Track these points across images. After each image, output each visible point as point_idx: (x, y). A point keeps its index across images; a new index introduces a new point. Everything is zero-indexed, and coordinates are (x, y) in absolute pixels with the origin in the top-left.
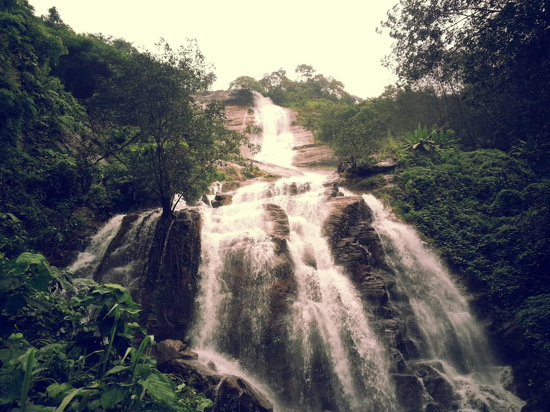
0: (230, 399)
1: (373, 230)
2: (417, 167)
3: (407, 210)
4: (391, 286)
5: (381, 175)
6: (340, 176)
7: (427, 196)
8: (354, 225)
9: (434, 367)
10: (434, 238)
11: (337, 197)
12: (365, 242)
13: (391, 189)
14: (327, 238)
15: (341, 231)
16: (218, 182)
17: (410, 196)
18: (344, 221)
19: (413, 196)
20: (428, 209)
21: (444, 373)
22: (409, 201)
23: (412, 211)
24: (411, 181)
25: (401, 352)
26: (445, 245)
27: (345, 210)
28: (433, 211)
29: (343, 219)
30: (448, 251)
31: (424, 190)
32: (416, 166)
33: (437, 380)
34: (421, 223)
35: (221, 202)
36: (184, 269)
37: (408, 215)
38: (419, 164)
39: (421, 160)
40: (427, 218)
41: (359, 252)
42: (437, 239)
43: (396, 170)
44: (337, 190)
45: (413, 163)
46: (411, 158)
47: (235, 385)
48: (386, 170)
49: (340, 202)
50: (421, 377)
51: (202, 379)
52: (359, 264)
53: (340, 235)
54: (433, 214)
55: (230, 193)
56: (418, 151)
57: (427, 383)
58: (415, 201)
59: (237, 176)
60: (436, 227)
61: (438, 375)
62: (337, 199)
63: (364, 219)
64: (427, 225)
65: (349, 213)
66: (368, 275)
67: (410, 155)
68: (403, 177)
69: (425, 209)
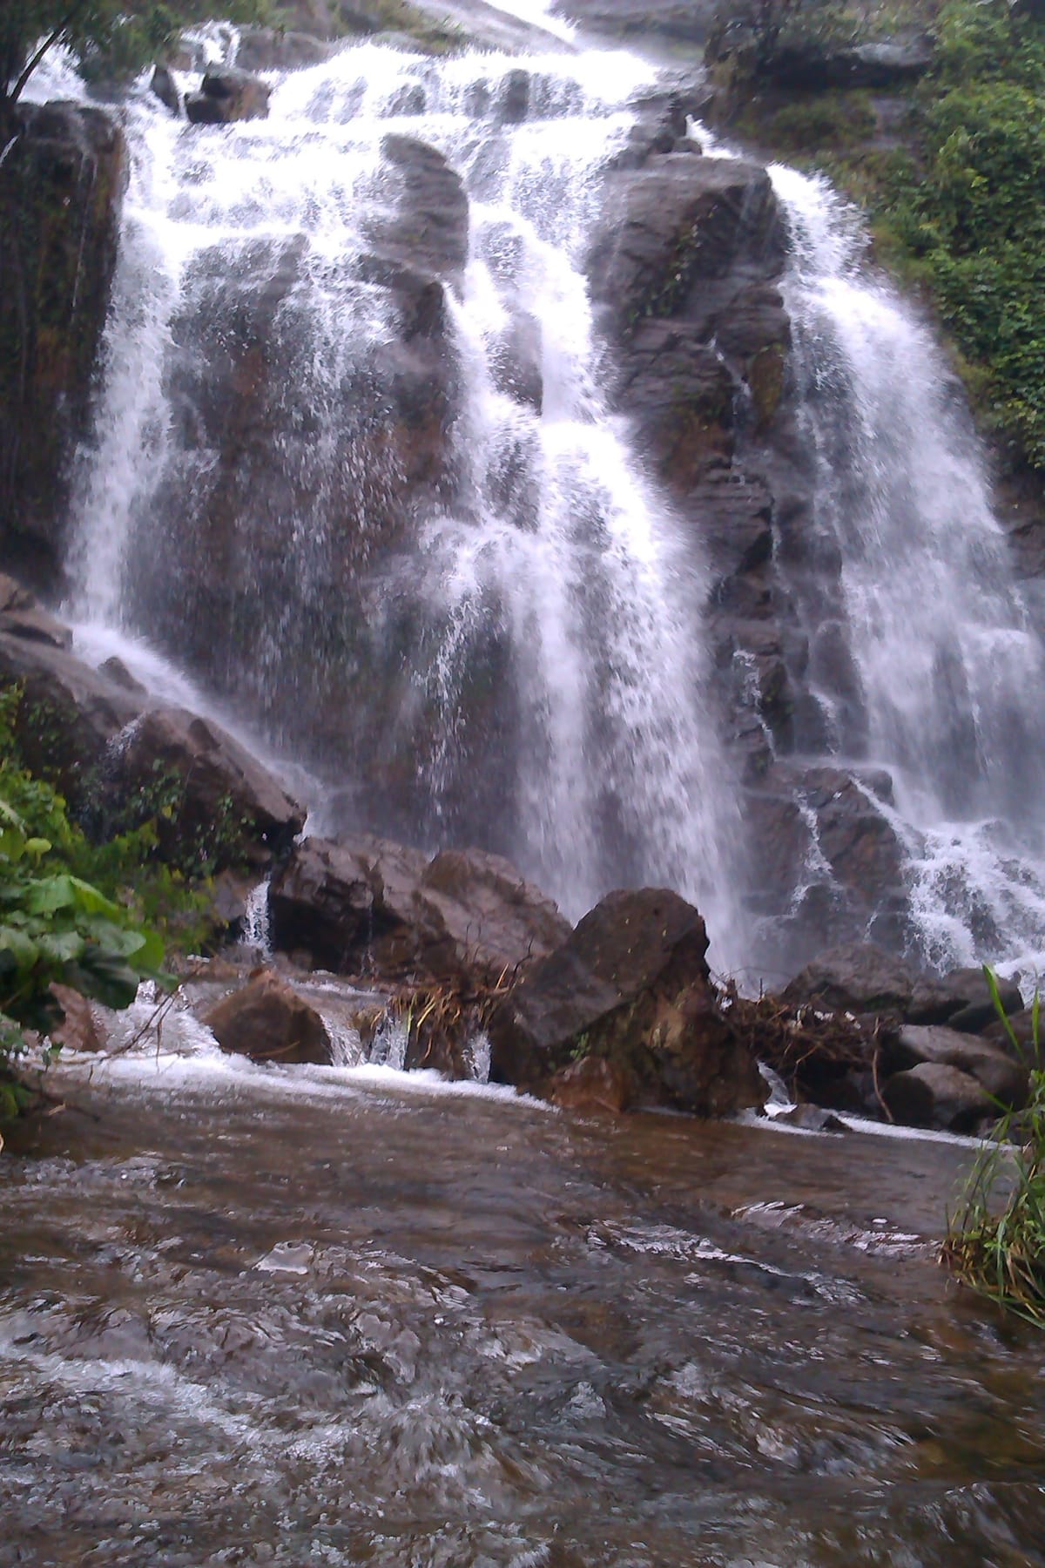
0: (160, 774)
1: (778, 301)
2: (1001, 86)
3: (920, 247)
4: (795, 511)
5: (860, 95)
6: (710, 77)
7: (1008, 205)
8: (712, 275)
9: (863, 783)
10: (990, 366)
11: (674, 156)
12: (739, 347)
13: (882, 159)
14: (604, 308)
15: (659, 290)
16: (226, 25)
17: (947, 196)
18: (680, 252)
19: (957, 196)
20: (1000, 255)
21: (892, 804)
22: (937, 215)
23: (940, 255)
24: (963, 138)
25: (770, 725)
26: (1021, 397)
27: (691, 213)
28: (1015, 266)
29: (677, 246)
30: (1023, 420)
31: (1004, 179)
32: (1000, 80)
33: (862, 821)
34: (959, 304)
35: (224, 104)
36: (47, 336)
37: (922, 267)
38: (1014, 77)
39: (1025, 57)
40: (984, 288)
41: (705, 379)
42: (999, 371)
43: (922, 85)
44: (683, 128)
45: (990, 67)
46: (992, 44)
47: (181, 735)
48: (886, 78)
49: (680, 176)
50: (811, 805)
51: (72, 704)
52: (696, 420)
53: (655, 305)
54: (1011, 277)
55: (267, 77)
56: (1025, 18)
57: (827, 826)
58: (961, 217)
59: (312, 15)
60: (1007, 328)
61: (869, 806)
62: (670, 162)
63: (756, 259)
64: (980, 316)
65: (703, 224)
66: (718, 464)
67: (991, 32)
68: (940, 115)
69: (989, 253)
